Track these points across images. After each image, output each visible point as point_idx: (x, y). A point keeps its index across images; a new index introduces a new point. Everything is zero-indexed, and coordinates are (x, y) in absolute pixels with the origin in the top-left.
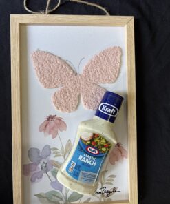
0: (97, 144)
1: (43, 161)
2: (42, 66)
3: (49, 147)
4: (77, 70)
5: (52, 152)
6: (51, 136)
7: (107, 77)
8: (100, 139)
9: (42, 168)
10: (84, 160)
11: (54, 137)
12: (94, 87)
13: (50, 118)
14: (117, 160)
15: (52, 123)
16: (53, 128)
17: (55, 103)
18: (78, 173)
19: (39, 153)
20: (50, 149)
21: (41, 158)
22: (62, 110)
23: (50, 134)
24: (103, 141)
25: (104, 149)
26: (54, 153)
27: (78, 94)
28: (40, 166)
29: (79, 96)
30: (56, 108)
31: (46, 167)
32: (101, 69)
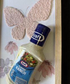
0: (27, 60)
1: (6, 66)
2: (8, 14)
3: (9, 59)
4: (25, 14)
5: (10, 62)
6: (10, 53)
7: (42, 16)
8: (29, 56)
9: (5, 71)
10: (18, 69)
11: (11, 54)
12: (34, 23)
13: (10, 43)
14: (47, 74)
15: (11, 46)
16: (11, 49)
17: (12, 34)
18: (15, 78)
19: (4, 62)
20: (9, 61)
21: (5, 65)
22: (16, 38)
23: (9, 52)
24: (31, 58)
25: (31, 64)
26: (11, 63)
27: (24, 28)
28: (4, 69)
29: (25, 29)
30: (12, 37)
31: (6, 70)
32: (39, 11)
